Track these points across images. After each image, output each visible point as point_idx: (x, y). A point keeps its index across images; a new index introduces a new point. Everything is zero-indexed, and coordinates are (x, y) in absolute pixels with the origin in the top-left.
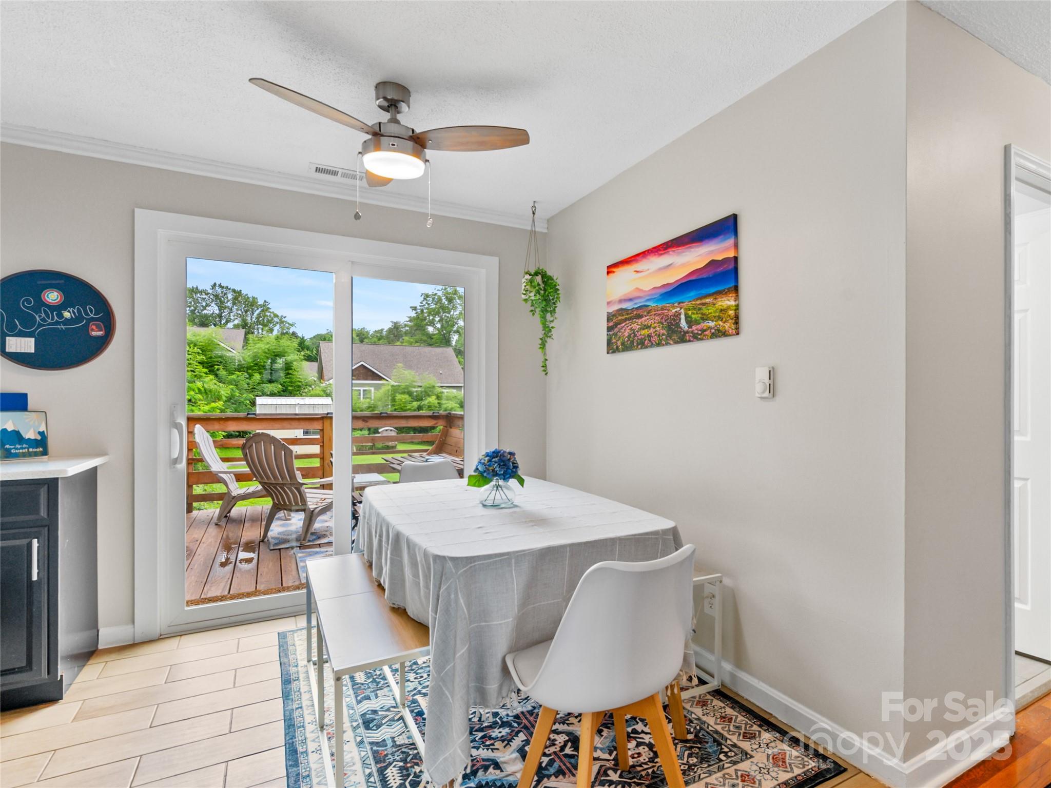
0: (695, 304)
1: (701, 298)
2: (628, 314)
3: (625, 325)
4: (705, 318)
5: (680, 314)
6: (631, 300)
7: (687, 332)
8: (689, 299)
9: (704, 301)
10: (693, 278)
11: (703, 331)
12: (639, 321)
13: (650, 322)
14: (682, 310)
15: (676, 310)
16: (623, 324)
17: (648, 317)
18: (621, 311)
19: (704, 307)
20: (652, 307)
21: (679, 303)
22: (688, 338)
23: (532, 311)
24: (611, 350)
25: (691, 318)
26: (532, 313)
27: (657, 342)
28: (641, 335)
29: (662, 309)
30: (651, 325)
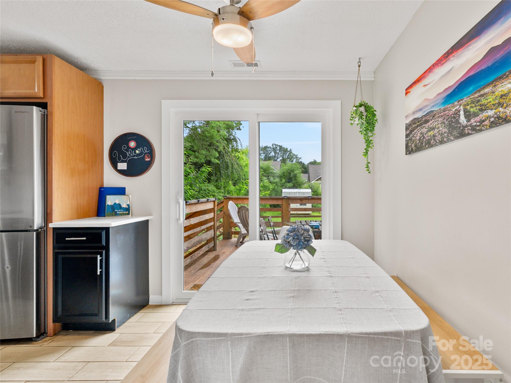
0: (473, 98)
1: (479, 91)
2: (419, 122)
3: (417, 130)
4: (482, 109)
5: (459, 111)
6: (421, 110)
7: (466, 126)
9: (482, 92)
10: (472, 73)
11: (482, 122)
12: (427, 125)
13: (435, 124)
14: (462, 107)
15: (455, 109)
16: (416, 130)
17: (433, 120)
18: (415, 121)
19: (482, 98)
20: (436, 111)
21: (459, 101)
22: (466, 132)
23: (361, 131)
24: (408, 152)
25: (470, 111)
26: (361, 133)
27: (440, 140)
28: (428, 136)
29: (444, 110)
30: (435, 126)
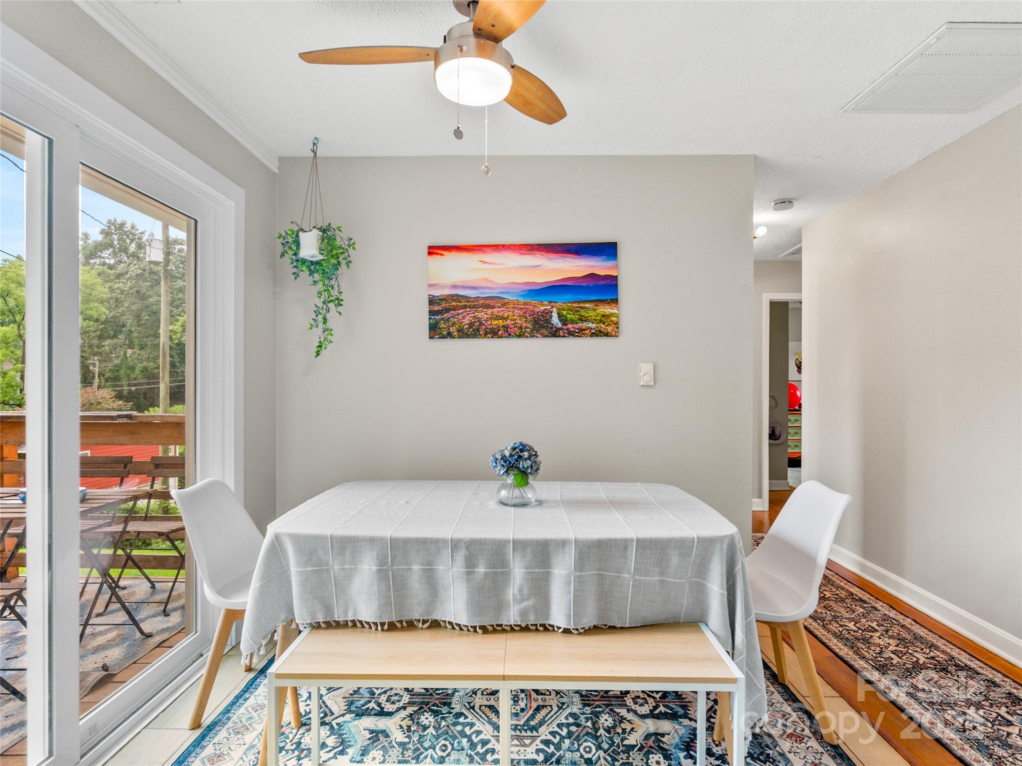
0: (571, 306)
1: (579, 302)
2: (468, 302)
3: (464, 312)
4: (582, 319)
5: (551, 312)
6: (474, 288)
7: (561, 329)
8: (563, 301)
9: (582, 305)
10: (570, 283)
11: (581, 330)
12: (489, 311)
13: (507, 314)
15: (545, 308)
16: (461, 311)
17: (502, 309)
18: (456, 298)
19: (581, 310)
20: (508, 300)
21: (550, 302)
22: (561, 334)
23: (294, 273)
24: (436, 335)
25: (566, 317)
26: (294, 276)
27: (518, 334)
28: (491, 324)
29: (525, 304)
30: (508, 317)
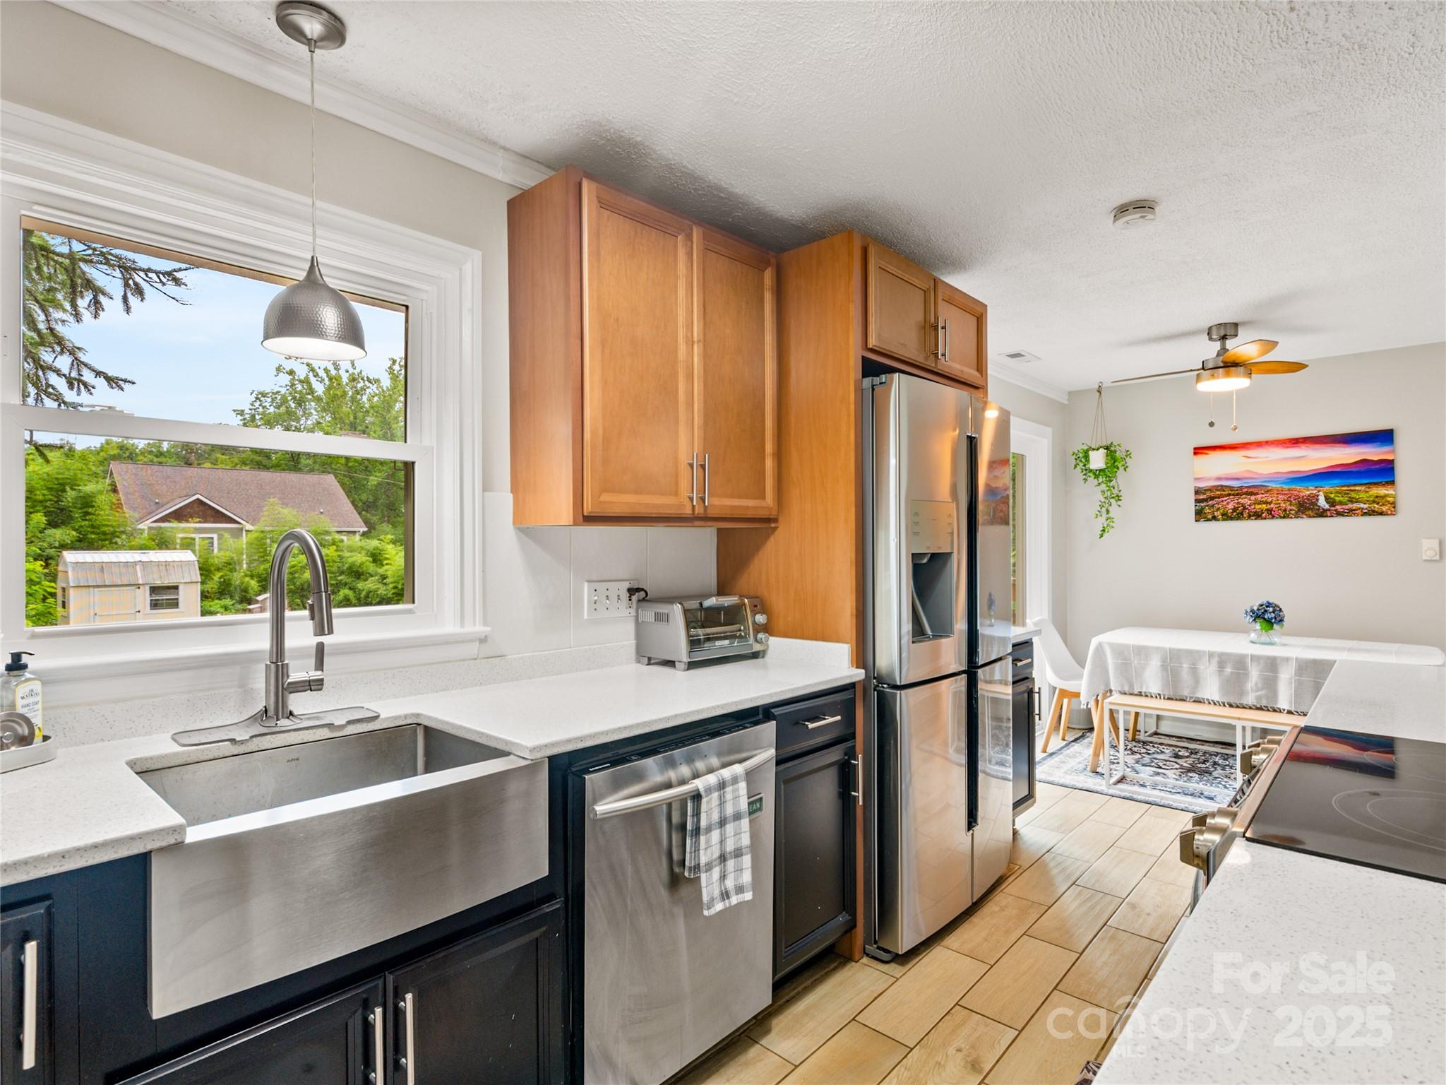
0: (1340, 490)
1: (1348, 486)
2: (1231, 491)
3: (1228, 499)
4: (1352, 501)
5: (1318, 496)
6: (1238, 479)
7: (1329, 510)
8: (1330, 486)
9: (1352, 488)
10: (1338, 470)
11: (1351, 510)
12: (1253, 498)
13: (1271, 499)
14: (1321, 493)
16: (1225, 499)
17: (1266, 495)
18: (1222, 488)
19: (1351, 493)
20: (1272, 487)
21: (1316, 487)
22: (1329, 515)
24: (1202, 518)
25: (1334, 500)
27: (1282, 516)
28: (1255, 508)
29: (1289, 490)
